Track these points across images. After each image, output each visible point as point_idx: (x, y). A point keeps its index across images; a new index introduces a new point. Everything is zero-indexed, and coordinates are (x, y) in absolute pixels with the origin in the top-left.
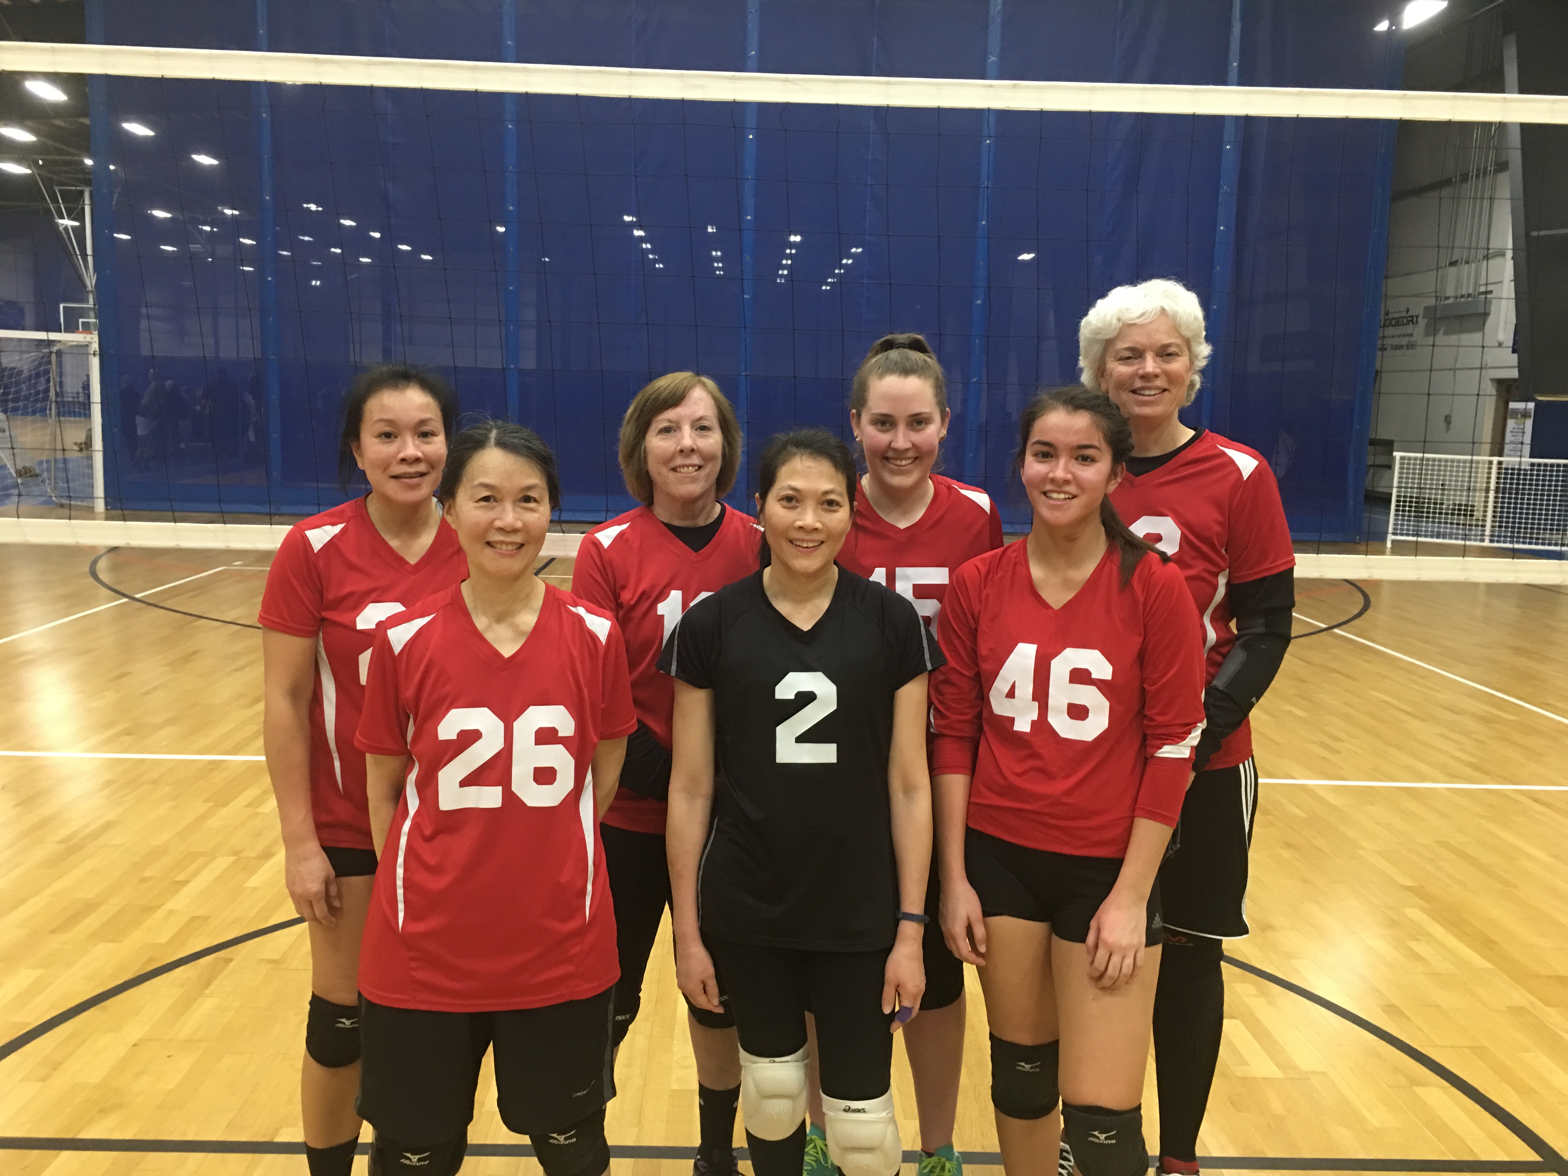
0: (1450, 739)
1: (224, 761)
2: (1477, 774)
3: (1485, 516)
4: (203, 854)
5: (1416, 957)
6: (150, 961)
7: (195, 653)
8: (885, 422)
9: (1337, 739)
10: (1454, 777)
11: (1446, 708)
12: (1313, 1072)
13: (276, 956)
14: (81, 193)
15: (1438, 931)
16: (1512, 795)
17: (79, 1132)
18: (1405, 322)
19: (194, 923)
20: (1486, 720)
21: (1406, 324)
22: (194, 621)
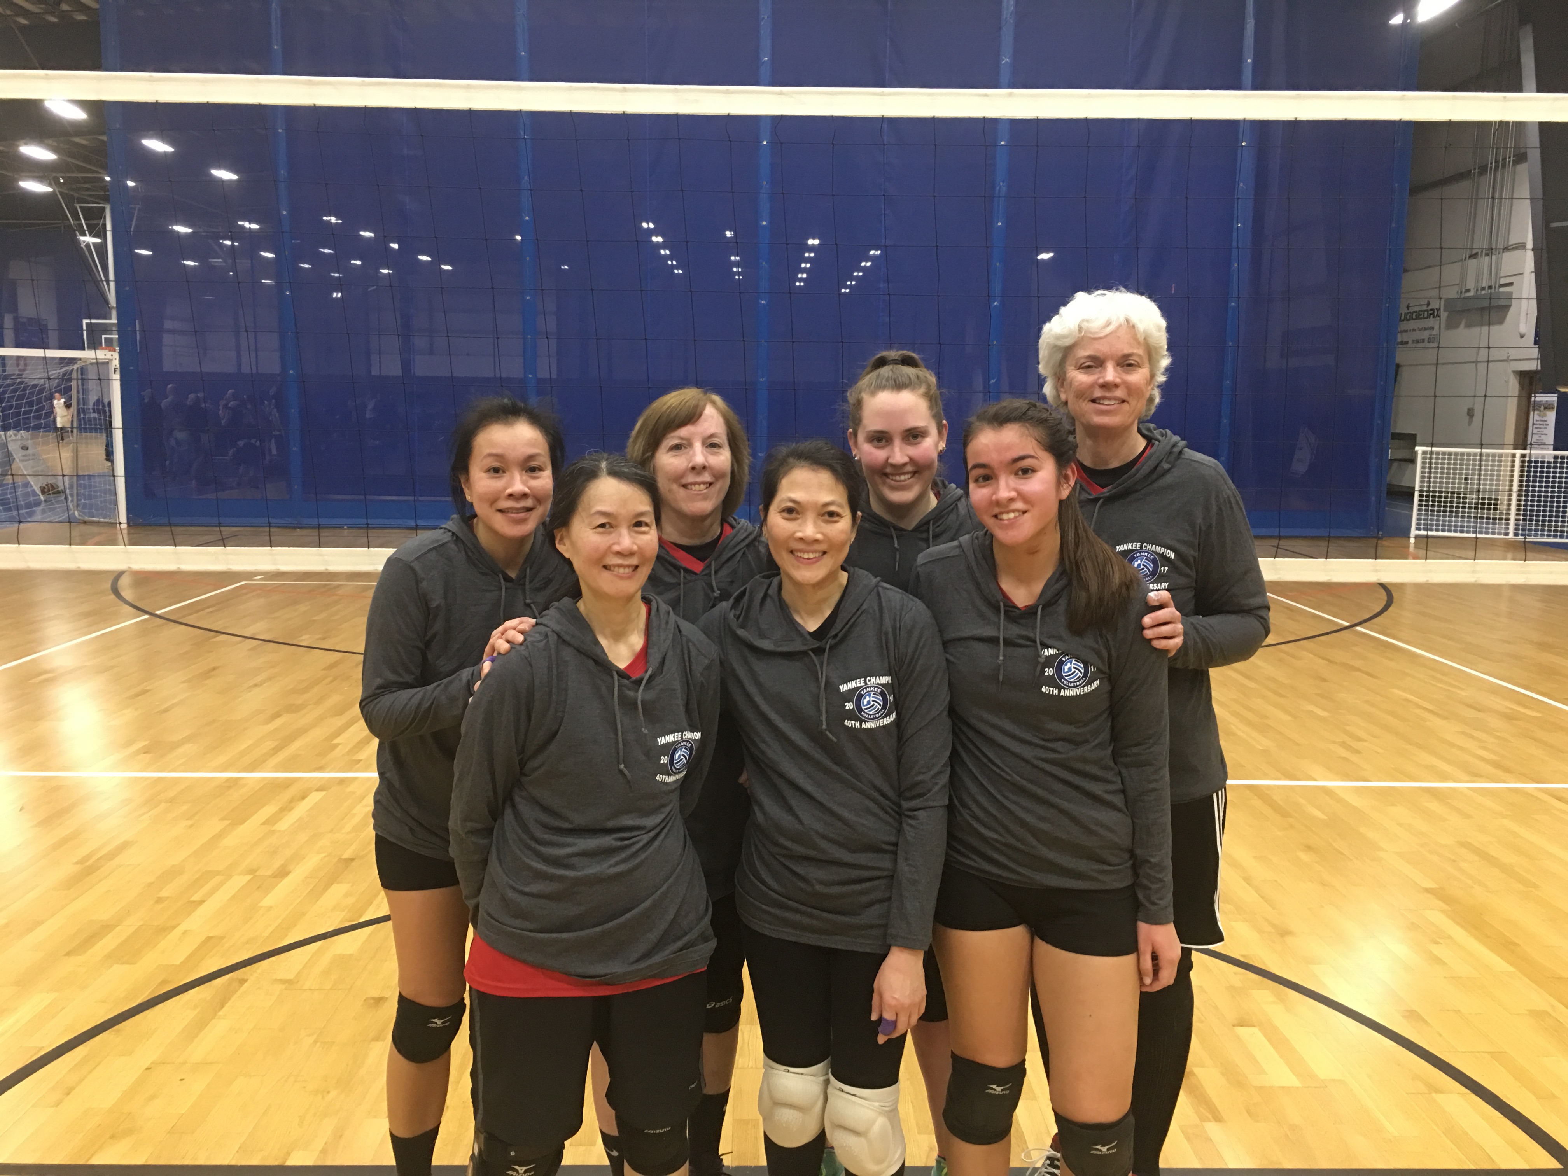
0: (1472, 737)
1: (243, 778)
2: (1499, 773)
3: (1509, 509)
4: (218, 873)
5: (1439, 961)
6: (164, 982)
7: (214, 669)
8: (881, 438)
9: (1359, 739)
10: (1476, 775)
11: (1469, 706)
12: (1333, 1080)
13: (291, 976)
14: (103, 209)
15: (1459, 933)
16: (1535, 794)
17: (89, 1159)
18: (1426, 315)
19: (209, 943)
20: (1510, 717)
21: (1427, 318)
22: (216, 637)
